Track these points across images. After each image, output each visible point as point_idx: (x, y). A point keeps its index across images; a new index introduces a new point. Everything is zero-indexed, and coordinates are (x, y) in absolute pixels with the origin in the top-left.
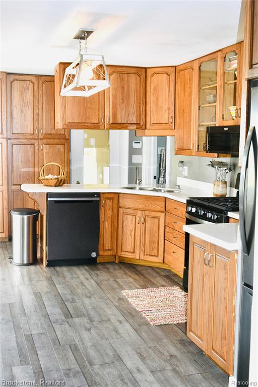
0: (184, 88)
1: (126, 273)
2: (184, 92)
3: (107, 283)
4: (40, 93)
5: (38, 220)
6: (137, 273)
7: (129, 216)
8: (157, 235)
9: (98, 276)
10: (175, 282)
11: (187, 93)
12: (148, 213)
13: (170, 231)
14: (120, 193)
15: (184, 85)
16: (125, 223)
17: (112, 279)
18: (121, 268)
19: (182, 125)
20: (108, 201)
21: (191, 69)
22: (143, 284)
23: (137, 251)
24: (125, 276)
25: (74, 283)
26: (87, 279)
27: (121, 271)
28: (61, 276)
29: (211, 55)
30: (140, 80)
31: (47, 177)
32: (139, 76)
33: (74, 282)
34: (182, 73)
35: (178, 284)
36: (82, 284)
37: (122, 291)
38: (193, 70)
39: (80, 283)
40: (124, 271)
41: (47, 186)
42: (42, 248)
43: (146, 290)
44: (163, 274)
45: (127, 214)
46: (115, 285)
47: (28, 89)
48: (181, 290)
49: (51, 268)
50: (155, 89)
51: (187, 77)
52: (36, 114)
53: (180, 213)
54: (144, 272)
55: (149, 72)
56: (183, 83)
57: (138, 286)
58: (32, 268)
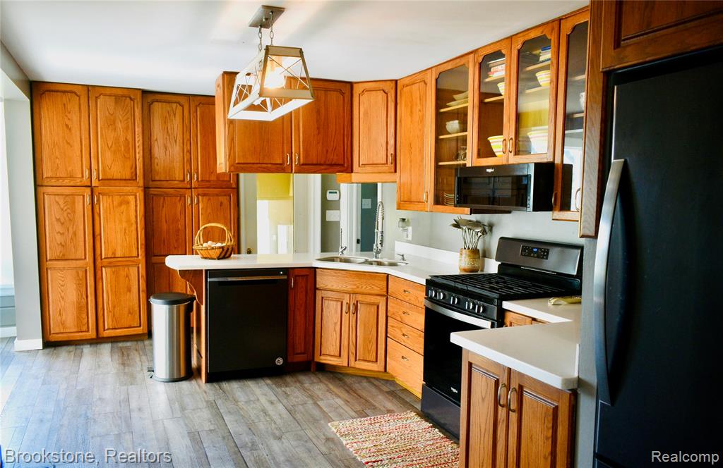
0: (412, 112)
1: (330, 389)
2: (412, 117)
3: (303, 410)
4: (193, 120)
5: (192, 310)
6: (347, 388)
7: (332, 302)
8: (375, 330)
9: (288, 395)
10: (407, 402)
11: (416, 118)
12: (360, 298)
13: (396, 325)
14: (317, 268)
15: (412, 107)
16: (324, 313)
17: (310, 402)
18: (321, 382)
19: (409, 167)
20: (300, 280)
21: (423, 83)
22: (359, 408)
23: (344, 353)
24: (329, 395)
25: (252, 411)
26: (272, 403)
27: (322, 386)
28: (231, 399)
29: (458, 60)
30: (344, 100)
31: (205, 245)
32: (343, 94)
33: (253, 408)
34: (406, 89)
35: (412, 408)
36: (265, 412)
37: (329, 424)
38: (426, 84)
39: (263, 410)
40: (327, 385)
41: (206, 258)
42: (199, 352)
43: (366, 421)
44: (385, 389)
45: (328, 299)
46: (316, 412)
47: (175, 115)
48: (419, 419)
49: (215, 384)
50: (366, 113)
51: (416, 94)
52: (188, 151)
53: (412, 299)
54: (356, 386)
55: (357, 89)
56: (410, 105)
57: (353, 414)
58: (184, 384)
